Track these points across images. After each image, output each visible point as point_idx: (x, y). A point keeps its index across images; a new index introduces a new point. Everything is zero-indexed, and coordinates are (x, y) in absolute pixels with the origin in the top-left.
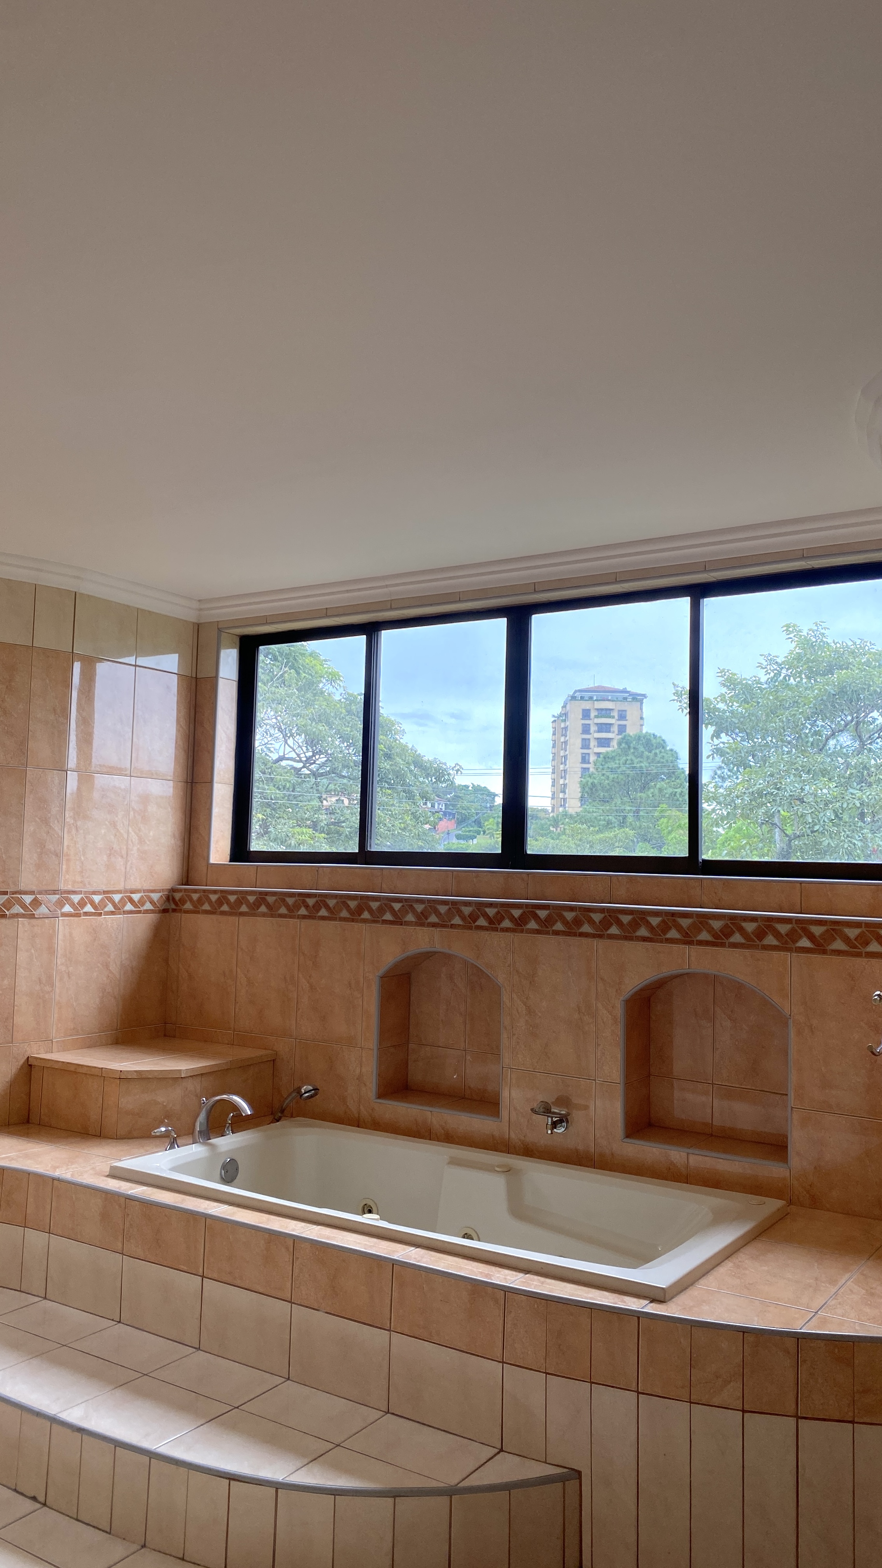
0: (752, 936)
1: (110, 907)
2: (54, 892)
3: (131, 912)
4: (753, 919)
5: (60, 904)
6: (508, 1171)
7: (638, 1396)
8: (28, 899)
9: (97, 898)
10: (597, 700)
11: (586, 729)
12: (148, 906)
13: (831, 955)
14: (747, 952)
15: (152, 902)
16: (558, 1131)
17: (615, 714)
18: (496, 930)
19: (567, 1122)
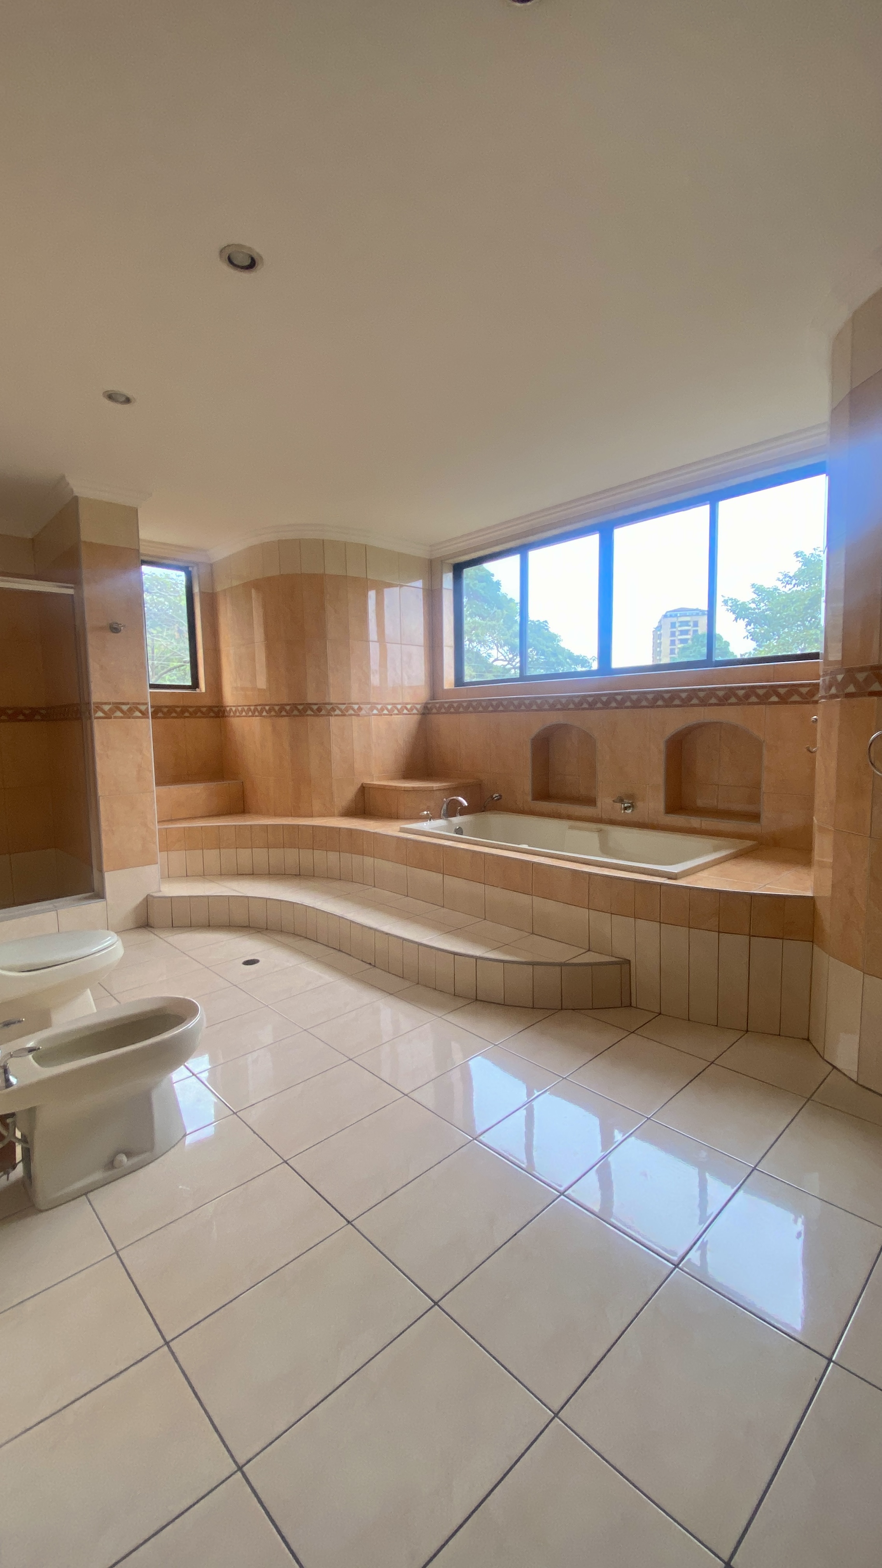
0: (743, 698)
1: (396, 712)
2: (369, 703)
3: (406, 714)
4: (743, 688)
5: (372, 709)
6: (600, 831)
7: (660, 925)
8: (356, 707)
9: (389, 707)
10: (680, 616)
11: (673, 634)
12: (415, 711)
13: (790, 704)
14: (739, 707)
15: (417, 709)
16: (628, 812)
17: (691, 624)
18: (593, 709)
19: (633, 807)
